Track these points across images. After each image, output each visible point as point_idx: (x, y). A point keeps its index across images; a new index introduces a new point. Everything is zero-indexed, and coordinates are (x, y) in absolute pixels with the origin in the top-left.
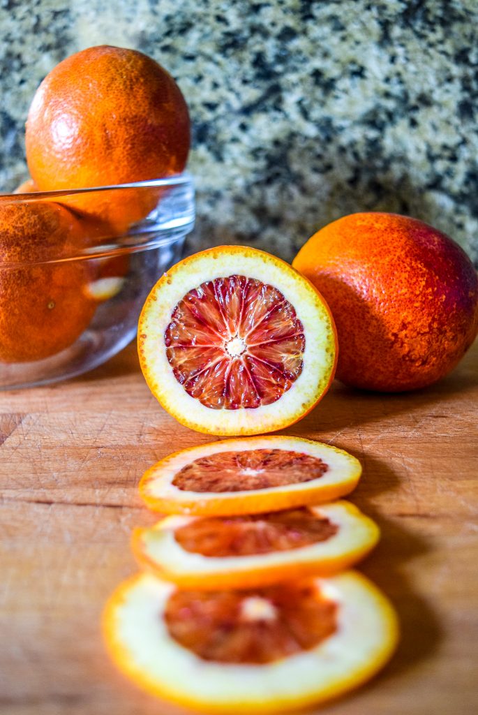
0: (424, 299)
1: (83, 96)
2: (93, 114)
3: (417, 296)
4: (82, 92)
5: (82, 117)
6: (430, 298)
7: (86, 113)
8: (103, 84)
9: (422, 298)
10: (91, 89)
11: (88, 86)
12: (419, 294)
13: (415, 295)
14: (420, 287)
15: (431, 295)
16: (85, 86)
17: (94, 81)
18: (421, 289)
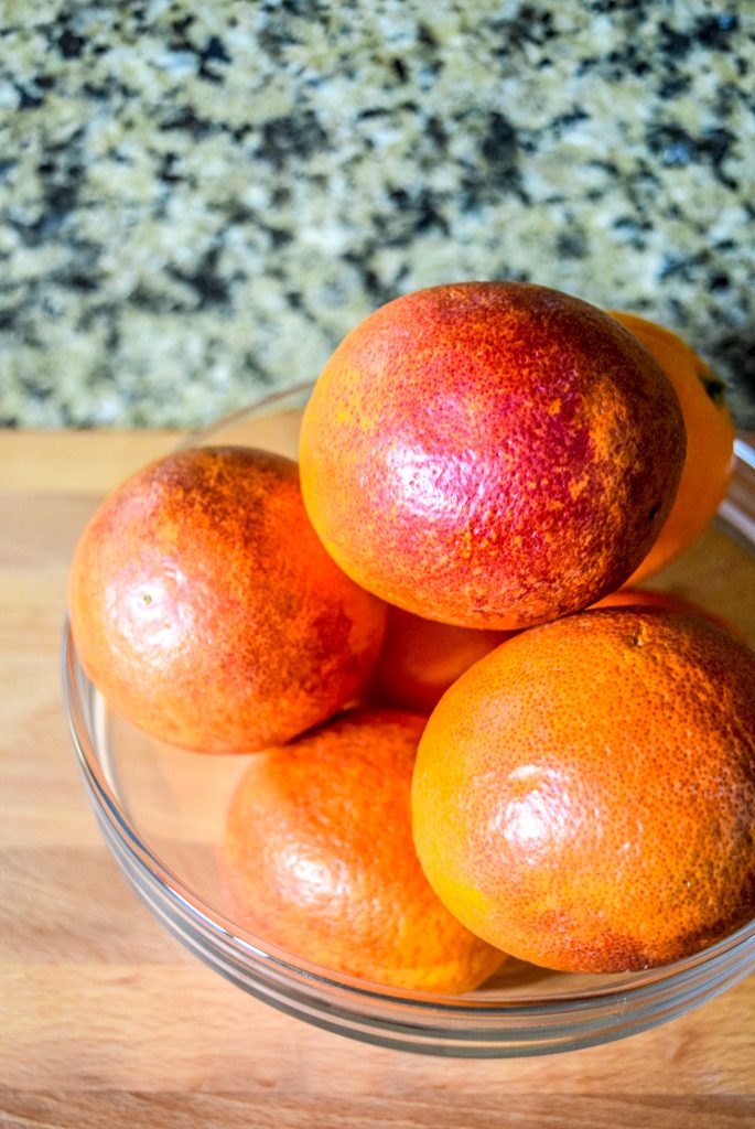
0: (483, 559)
1: (597, 847)
2: (577, 882)
3: (470, 559)
4: (603, 839)
5: (555, 866)
6: (493, 553)
7: (568, 871)
8: (644, 864)
9: (479, 560)
10: (619, 852)
11: (623, 842)
12: (471, 557)
13: (465, 560)
14: (466, 546)
15: (491, 550)
16: (618, 838)
17: (637, 846)
18: (469, 548)
